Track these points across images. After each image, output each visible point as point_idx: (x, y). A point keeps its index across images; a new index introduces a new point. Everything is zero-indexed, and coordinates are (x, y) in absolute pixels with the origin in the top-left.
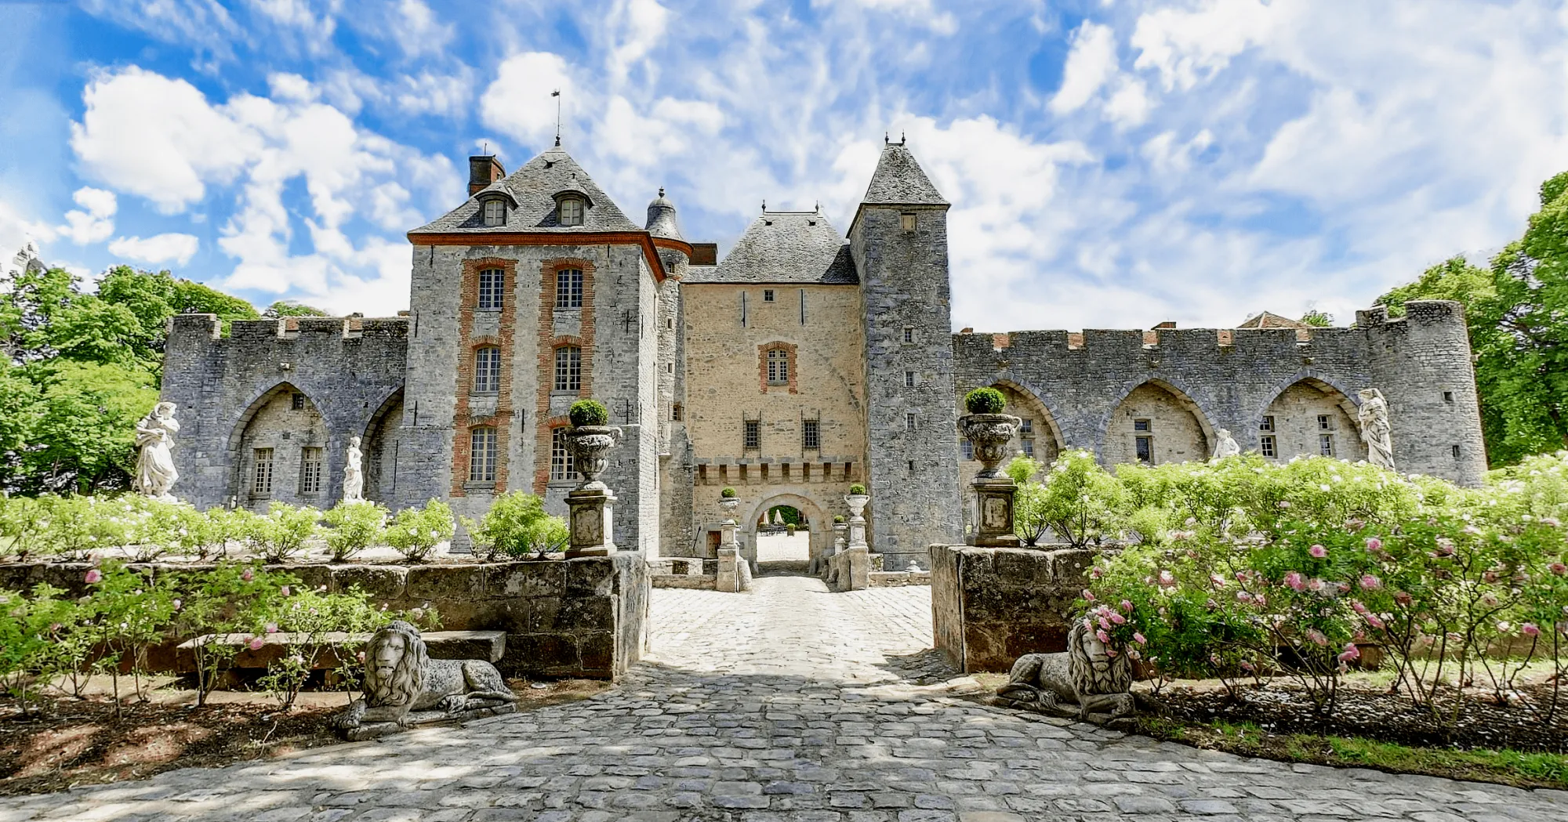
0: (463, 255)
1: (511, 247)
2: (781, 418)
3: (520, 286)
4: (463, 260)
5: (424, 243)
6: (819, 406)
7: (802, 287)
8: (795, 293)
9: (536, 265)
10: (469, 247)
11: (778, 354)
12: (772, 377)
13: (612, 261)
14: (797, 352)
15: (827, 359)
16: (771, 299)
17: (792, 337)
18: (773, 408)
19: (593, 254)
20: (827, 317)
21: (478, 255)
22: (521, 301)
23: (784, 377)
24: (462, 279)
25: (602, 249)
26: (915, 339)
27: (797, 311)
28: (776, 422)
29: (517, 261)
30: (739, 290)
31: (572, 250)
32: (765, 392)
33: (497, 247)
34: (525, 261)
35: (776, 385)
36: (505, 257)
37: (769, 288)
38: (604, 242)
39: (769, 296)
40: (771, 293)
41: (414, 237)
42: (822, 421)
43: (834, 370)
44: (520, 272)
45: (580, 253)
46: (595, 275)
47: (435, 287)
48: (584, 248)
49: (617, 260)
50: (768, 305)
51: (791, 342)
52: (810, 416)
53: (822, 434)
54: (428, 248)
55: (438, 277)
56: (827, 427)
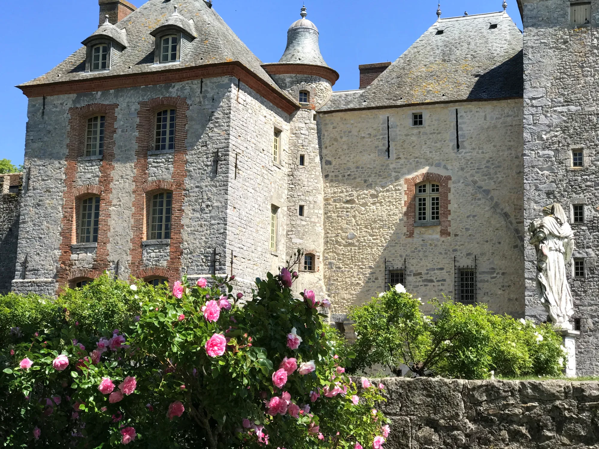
0: (70, 104)
1: (112, 91)
2: (430, 266)
3: (119, 131)
4: (71, 109)
5: (38, 95)
6: (477, 251)
7: (457, 106)
8: (449, 113)
9: (135, 107)
10: (75, 95)
11: (429, 188)
12: (422, 216)
13: (204, 97)
14: (451, 185)
15: (487, 192)
16: (421, 123)
17: (445, 168)
18: (421, 254)
19: (187, 91)
20: (489, 140)
21: (83, 103)
22: (120, 147)
23: (436, 215)
24: (69, 128)
25: (196, 84)
26: (587, 160)
27: (450, 135)
28: (424, 271)
29: (117, 106)
30: (382, 115)
31: (167, 88)
32: (411, 235)
33: (100, 93)
34: (125, 105)
35: (424, 226)
36: (107, 103)
37: (417, 110)
38: (196, 77)
39: (418, 120)
40: (421, 117)
41: (27, 90)
42: (480, 269)
43: (497, 205)
44: (120, 117)
45: (174, 91)
46: (188, 113)
47: (46, 139)
48: (178, 86)
49: (209, 95)
50: (415, 131)
51: (443, 173)
52: (465, 262)
53: (479, 285)
54: (40, 100)
55: (49, 128)
56: (487, 277)
